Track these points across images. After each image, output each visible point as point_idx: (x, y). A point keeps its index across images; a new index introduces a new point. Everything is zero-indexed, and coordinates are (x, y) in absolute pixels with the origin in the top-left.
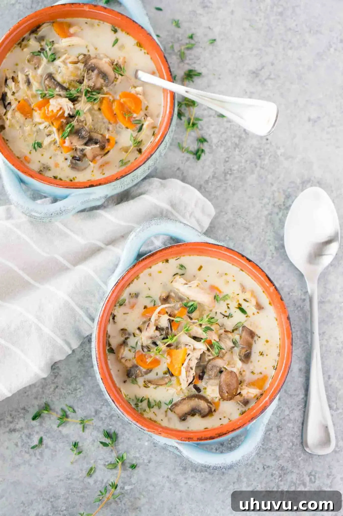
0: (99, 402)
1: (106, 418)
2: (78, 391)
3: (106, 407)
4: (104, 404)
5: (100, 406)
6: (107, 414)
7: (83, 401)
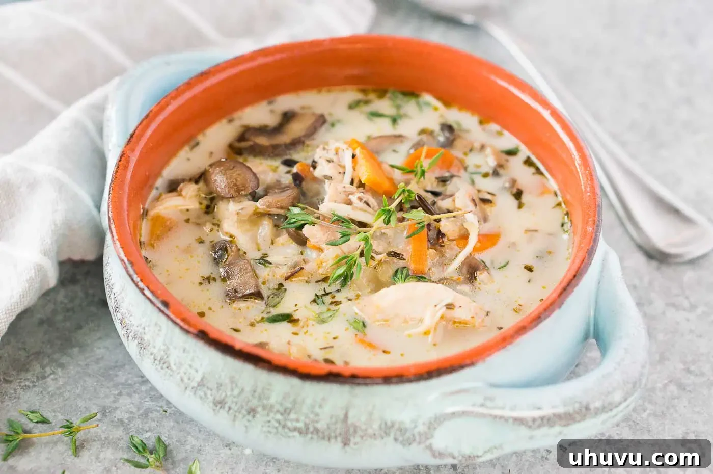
0: (108, 390)
1: (130, 420)
2: (48, 380)
3: (126, 397)
4: (121, 392)
5: (112, 398)
6: (134, 410)
7: (67, 395)
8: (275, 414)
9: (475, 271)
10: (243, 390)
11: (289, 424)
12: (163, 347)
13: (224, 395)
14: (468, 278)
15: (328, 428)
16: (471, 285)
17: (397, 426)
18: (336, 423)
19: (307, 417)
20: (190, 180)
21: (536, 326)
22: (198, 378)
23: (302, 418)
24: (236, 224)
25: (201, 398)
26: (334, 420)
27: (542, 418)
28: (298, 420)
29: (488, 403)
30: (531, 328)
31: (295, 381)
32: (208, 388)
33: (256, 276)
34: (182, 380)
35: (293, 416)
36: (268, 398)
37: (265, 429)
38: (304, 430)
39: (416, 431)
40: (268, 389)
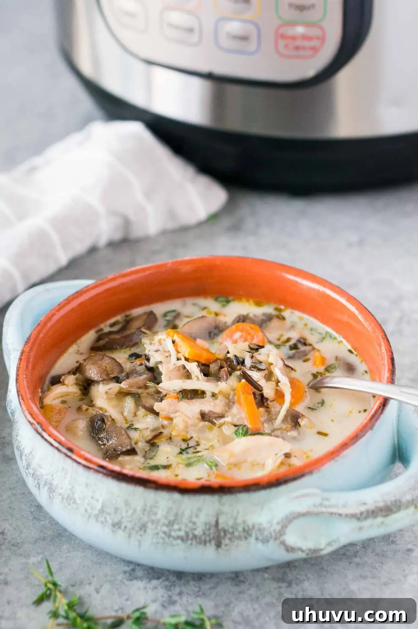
8: (162, 526)
9: (297, 419)
10: (135, 511)
11: (173, 534)
12: (70, 487)
13: (120, 518)
14: (293, 426)
15: (204, 534)
16: (296, 430)
17: (256, 527)
18: (209, 529)
19: (186, 526)
20: (69, 373)
21: (355, 443)
22: (99, 506)
23: (183, 528)
24: (106, 401)
25: (102, 523)
26: (208, 527)
27: (368, 512)
28: (180, 530)
29: (326, 503)
30: (352, 444)
31: (176, 496)
32: (107, 513)
33: (130, 438)
34: (86, 510)
35: (176, 527)
36: (156, 514)
37: (155, 540)
38: (185, 538)
39: (272, 529)
40: (155, 507)
